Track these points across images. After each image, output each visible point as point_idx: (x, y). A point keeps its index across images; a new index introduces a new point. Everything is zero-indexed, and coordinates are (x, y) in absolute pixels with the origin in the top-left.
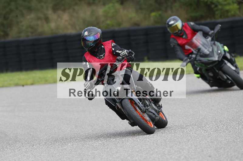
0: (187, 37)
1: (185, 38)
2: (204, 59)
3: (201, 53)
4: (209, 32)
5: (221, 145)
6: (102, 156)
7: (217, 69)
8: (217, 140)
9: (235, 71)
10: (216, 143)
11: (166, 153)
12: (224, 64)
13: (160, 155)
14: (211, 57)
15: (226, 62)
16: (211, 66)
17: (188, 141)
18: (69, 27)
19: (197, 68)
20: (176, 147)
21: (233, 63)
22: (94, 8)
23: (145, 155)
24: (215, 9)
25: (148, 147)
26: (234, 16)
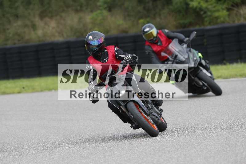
1: (159, 45)
3: (177, 60)
4: (184, 39)
5: (210, 154)
7: (193, 76)
9: (210, 77)
10: (205, 152)
12: (200, 71)
15: (201, 68)
17: (178, 150)
18: (57, 34)
20: (165, 156)
21: (207, 69)
22: (81, 14)
24: (204, 16)
25: (137, 156)
26: (223, 22)
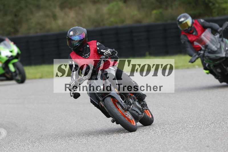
0: (197, 34)
1: (195, 35)
2: (212, 56)
3: (209, 49)
4: (218, 29)
5: (218, 136)
6: (106, 146)
7: (225, 65)
8: (215, 131)
11: (166, 143)
13: (160, 145)
14: (219, 53)
16: (218, 62)
19: (206, 64)
20: (175, 137)
23: (146, 145)
